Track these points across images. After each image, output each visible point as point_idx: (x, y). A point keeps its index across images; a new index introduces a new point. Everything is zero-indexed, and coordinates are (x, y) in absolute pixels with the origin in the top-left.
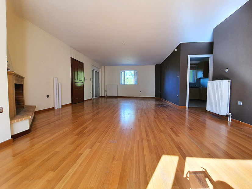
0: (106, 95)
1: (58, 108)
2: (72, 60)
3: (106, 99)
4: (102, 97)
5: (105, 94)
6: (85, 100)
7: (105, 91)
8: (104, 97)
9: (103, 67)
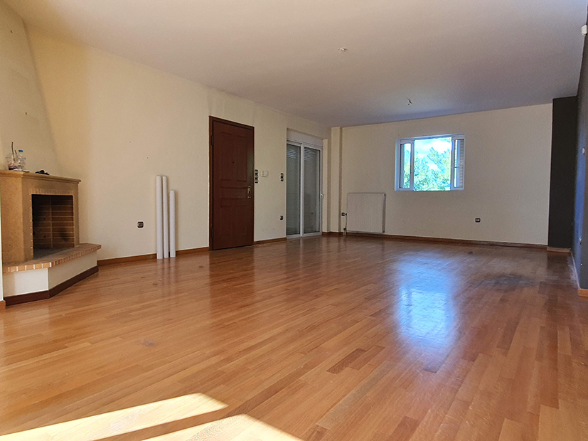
0: (345, 229)
1: (166, 256)
2: (214, 122)
3: (345, 241)
4: (330, 234)
5: (343, 227)
6: (259, 242)
7: (343, 214)
8: (340, 234)
9: (335, 131)
